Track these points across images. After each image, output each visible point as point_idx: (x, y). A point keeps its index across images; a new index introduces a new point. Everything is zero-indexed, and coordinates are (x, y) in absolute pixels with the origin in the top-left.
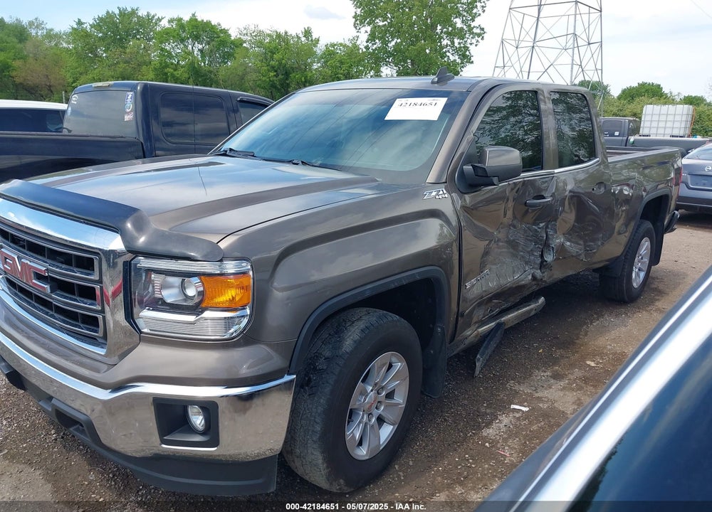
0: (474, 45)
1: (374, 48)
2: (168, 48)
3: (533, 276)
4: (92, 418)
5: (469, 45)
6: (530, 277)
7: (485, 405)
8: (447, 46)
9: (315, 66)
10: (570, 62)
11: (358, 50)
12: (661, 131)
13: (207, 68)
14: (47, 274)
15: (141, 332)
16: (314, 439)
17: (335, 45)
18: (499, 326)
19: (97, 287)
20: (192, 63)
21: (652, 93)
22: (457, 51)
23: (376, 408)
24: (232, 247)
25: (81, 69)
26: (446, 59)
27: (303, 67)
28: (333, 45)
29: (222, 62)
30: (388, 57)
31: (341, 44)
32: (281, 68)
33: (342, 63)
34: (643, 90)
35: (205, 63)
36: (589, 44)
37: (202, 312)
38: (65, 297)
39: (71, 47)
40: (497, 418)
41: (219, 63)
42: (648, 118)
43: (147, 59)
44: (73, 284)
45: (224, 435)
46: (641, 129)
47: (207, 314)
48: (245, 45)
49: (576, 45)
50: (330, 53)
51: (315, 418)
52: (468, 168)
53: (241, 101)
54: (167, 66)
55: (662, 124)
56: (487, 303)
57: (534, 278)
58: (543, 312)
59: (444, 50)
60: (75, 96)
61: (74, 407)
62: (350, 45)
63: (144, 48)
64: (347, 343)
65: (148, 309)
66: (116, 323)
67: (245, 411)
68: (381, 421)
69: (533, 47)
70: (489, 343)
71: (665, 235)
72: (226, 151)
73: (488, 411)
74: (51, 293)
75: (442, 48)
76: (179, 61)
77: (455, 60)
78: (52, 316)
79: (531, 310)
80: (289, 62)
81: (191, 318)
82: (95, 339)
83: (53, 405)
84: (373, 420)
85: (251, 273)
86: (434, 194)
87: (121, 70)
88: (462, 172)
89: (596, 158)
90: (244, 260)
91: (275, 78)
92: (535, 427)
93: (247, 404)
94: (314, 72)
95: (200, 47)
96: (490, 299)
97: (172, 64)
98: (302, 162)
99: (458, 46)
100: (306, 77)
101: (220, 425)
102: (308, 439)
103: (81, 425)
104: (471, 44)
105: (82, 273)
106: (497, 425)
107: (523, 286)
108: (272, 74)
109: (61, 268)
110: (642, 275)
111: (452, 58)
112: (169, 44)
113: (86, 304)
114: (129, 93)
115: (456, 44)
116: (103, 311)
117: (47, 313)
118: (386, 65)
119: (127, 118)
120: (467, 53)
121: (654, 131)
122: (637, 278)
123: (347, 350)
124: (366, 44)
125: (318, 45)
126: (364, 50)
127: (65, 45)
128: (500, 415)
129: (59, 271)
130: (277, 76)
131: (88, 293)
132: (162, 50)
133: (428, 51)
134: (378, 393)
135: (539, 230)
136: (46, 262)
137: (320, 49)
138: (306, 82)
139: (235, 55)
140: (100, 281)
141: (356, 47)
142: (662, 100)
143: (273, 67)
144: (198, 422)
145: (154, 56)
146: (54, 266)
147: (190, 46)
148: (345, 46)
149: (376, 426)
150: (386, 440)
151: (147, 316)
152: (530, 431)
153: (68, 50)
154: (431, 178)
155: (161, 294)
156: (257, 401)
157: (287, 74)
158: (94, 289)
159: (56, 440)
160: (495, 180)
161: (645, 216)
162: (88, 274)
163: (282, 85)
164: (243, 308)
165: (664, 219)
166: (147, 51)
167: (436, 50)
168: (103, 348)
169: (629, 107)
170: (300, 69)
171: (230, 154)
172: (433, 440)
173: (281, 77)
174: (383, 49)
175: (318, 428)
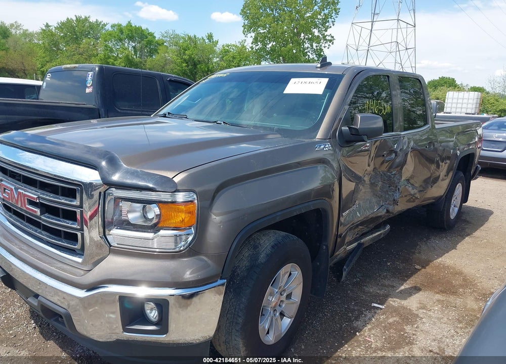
0: (327, 48)
1: (257, 48)
2: (110, 46)
3: (387, 210)
4: (70, 311)
5: (323, 48)
6: (385, 211)
7: (353, 303)
8: (308, 48)
9: (215, 60)
10: (394, 62)
11: (245, 49)
12: (458, 110)
13: (138, 60)
14: (38, 201)
15: (111, 246)
16: (237, 329)
17: (229, 46)
18: (360, 245)
19: (78, 211)
20: (127, 56)
21: (450, 84)
22: (315, 51)
23: (279, 305)
24: (183, 181)
25: (47, 59)
26: (307, 57)
27: (206, 60)
28: (228, 46)
29: (149, 55)
30: (267, 55)
31: (234, 45)
32: (191, 61)
33: (234, 58)
34: (443, 82)
35: (136, 56)
36: (407, 49)
37: (159, 231)
38: (52, 219)
39: (41, 42)
40: (363, 314)
41: (147, 56)
42: (450, 101)
43: (95, 52)
44: (59, 208)
45: (172, 326)
46: (445, 109)
47: (162, 232)
48: (165, 44)
49: (398, 50)
50: (225, 52)
51: (238, 312)
52: (345, 128)
53: (170, 81)
54: (109, 57)
55: (459, 106)
56: (355, 228)
57: (388, 211)
58: (388, 236)
59: (306, 51)
60: (49, 74)
61: (53, 301)
62: (240, 46)
63: (93, 44)
64: (262, 256)
65: (117, 228)
66: (91, 239)
67: (187, 306)
68: (282, 315)
69: (368, 50)
70: (353, 257)
71: (471, 182)
72: (166, 114)
73: (356, 308)
74: (41, 215)
75: (304, 49)
76: (118, 54)
77: (313, 58)
78: (40, 233)
79: (381, 234)
80: (197, 57)
81: (150, 235)
82: (74, 251)
83: (39, 301)
84: (278, 314)
85: (196, 201)
86: (322, 147)
87: (76, 59)
88: (341, 131)
89: (428, 124)
90: (192, 192)
91: (186, 68)
92: (391, 320)
93: (189, 301)
94: (214, 64)
95: (134, 44)
96: (357, 226)
97: (113, 56)
98: (224, 123)
99: (315, 48)
100: (208, 68)
101: (170, 317)
102: (232, 329)
103: (61, 317)
104: (325, 47)
105: (66, 200)
106: (363, 318)
107: (380, 217)
108: (184, 65)
109: (49, 196)
110: (456, 209)
111: (311, 57)
112: (111, 42)
113: (68, 223)
114: (89, 73)
115: (314, 47)
116: (82, 229)
117: (36, 231)
118: (265, 61)
119: (88, 90)
120: (322, 53)
121: (454, 110)
122: (453, 212)
123: (262, 261)
124: (251, 45)
125: (218, 45)
126: (250, 49)
127: (36, 41)
128: (365, 311)
129: (49, 198)
130: (188, 66)
131: (70, 216)
132: (106, 46)
133: (294, 51)
134: (281, 295)
135: (392, 176)
136: (38, 192)
137: (219, 48)
138: (208, 71)
139: (158, 51)
140: (81, 206)
141: (243, 46)
142: (456, 89)
143: (185, 60)
144: (152, 315)
145: (101, 50)
146: (44, 194)
147: (126, 44)
148: (236, 46)
149: (279, 319)
150: (285, 330)
151: (116, 234)
152: (388, 323)
153: (38, 44)
154: (320, 135)
155: (127, 217)
156: (195, 299)
157: (195, 65)
158: (75, 212)
159: (35, 328)
160: (365, 138)
161: (459, 168)
162: (71, 201)
163: (191, 73)
164: (190, 227)
165: (470, 170)
166: (95, 47)
167: (300, 50)
168: (80, 258)
169: (434, 93)
170: (205, 62)
171: (169, 116)
172: (317, 330)
173: (190, 67)
174: (263, 49)
175: (240, 321)
